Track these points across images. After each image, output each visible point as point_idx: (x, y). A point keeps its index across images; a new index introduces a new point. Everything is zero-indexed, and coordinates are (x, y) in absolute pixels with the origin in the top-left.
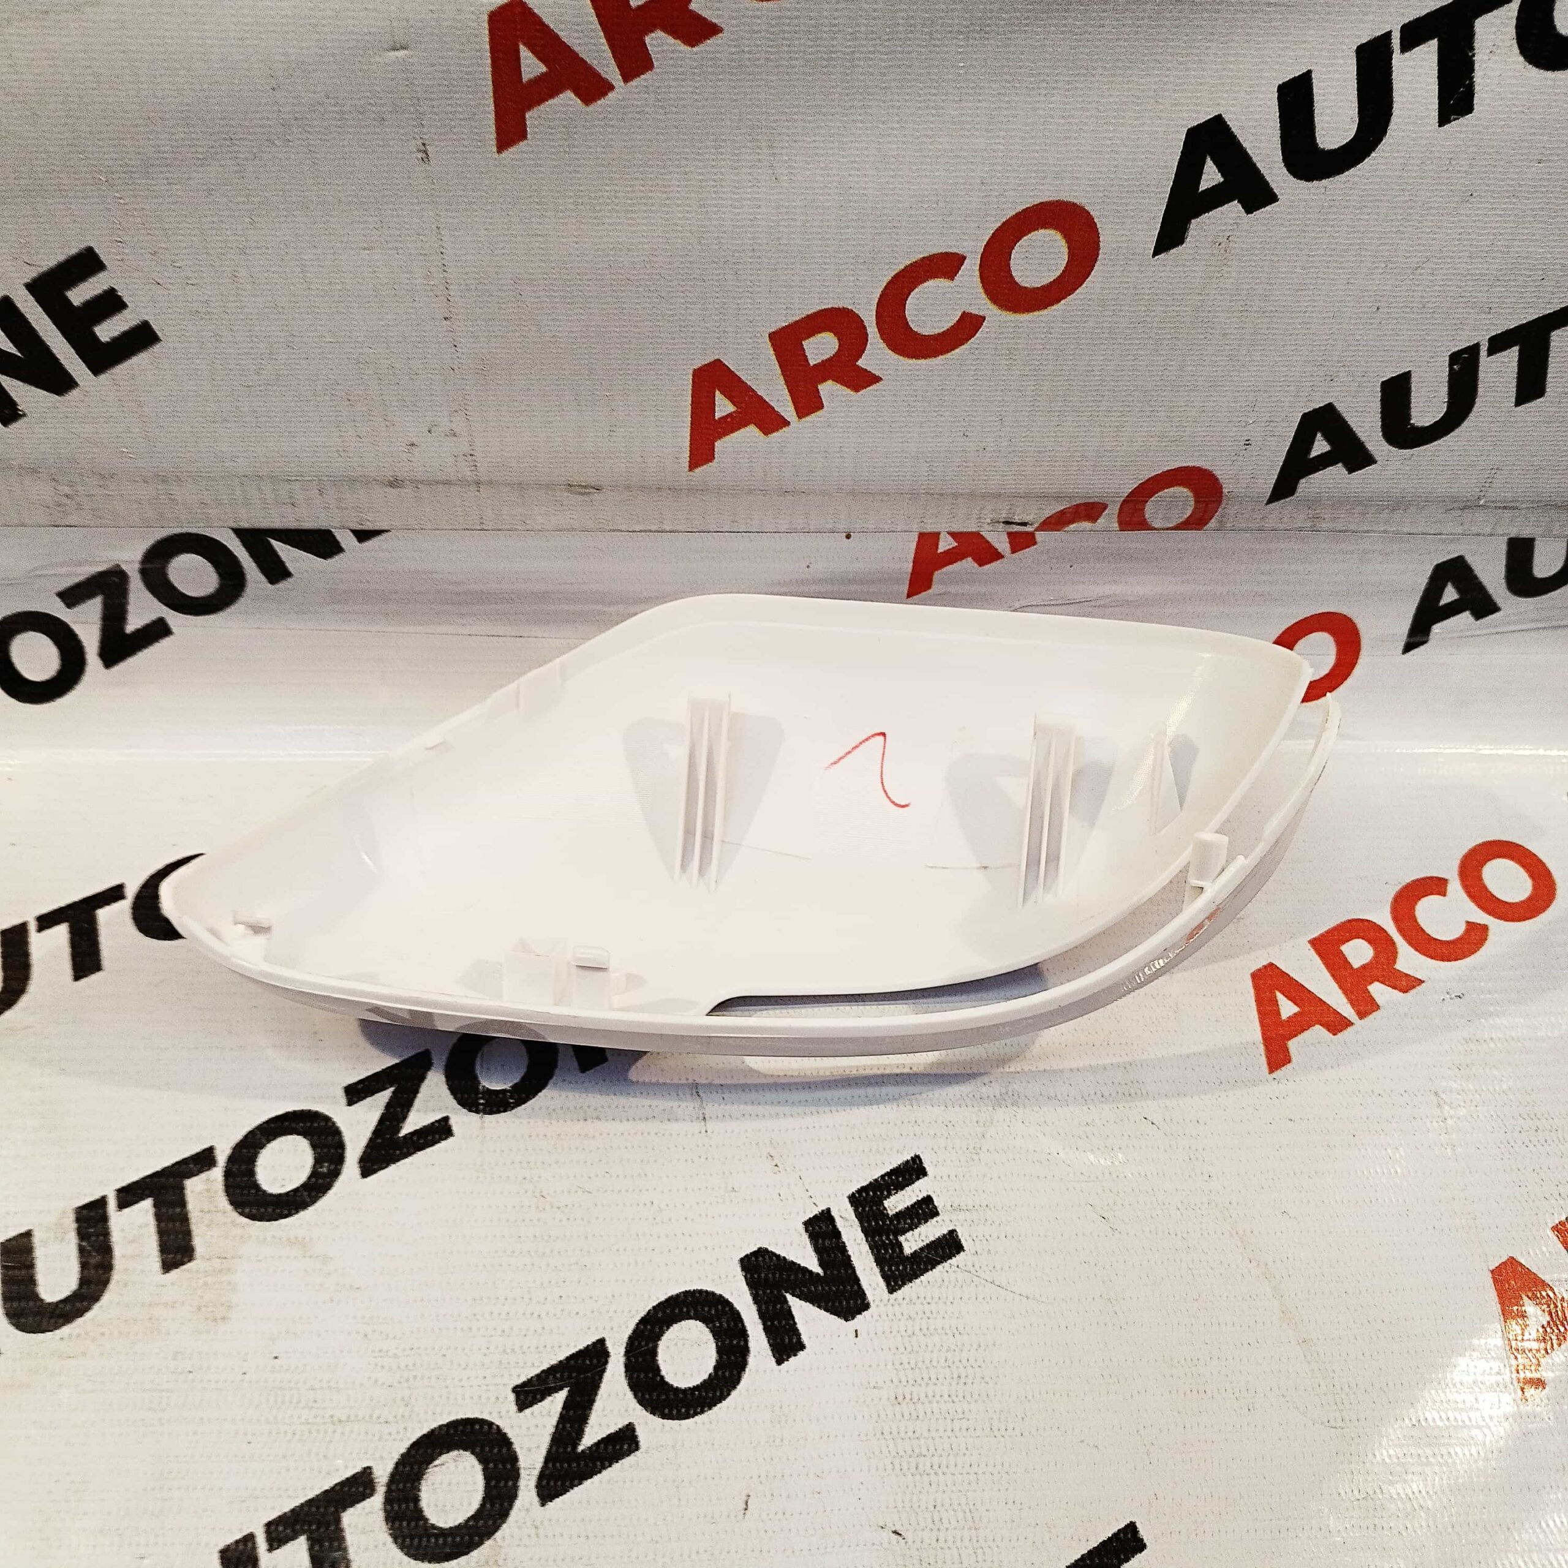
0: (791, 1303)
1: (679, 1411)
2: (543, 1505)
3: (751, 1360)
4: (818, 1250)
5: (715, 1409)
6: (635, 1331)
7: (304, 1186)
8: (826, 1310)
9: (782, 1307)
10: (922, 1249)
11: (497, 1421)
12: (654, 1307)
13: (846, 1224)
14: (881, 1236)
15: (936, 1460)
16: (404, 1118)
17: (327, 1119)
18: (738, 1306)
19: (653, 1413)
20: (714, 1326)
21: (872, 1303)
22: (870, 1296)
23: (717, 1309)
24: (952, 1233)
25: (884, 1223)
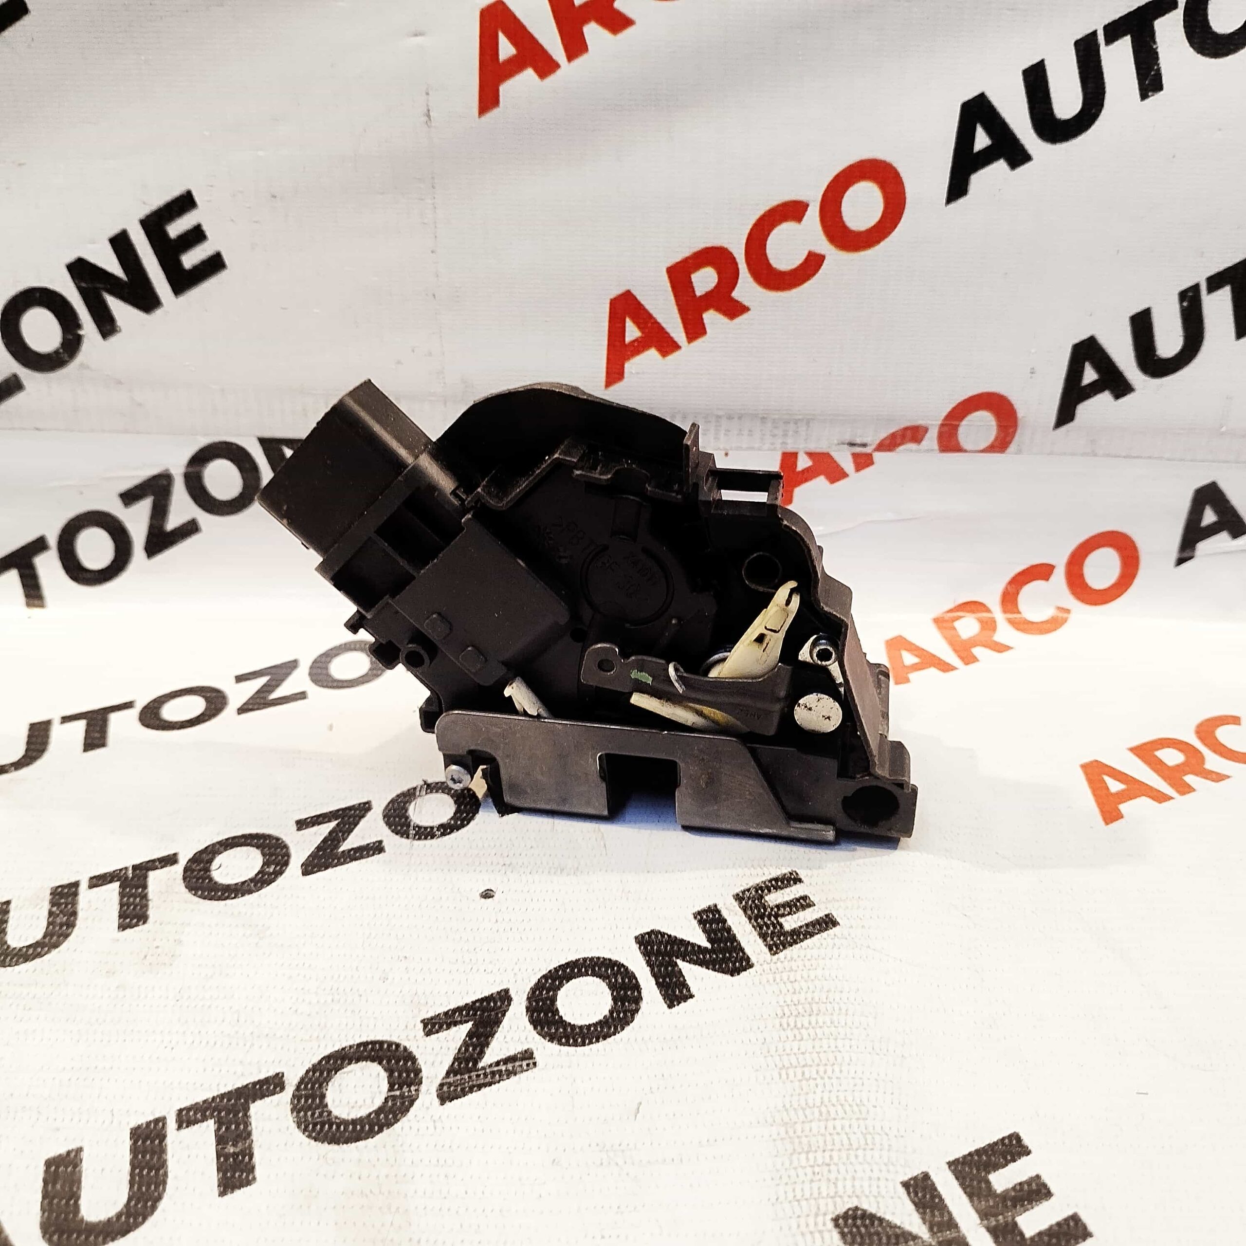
0: (680, 967)
1: (575, 1041)
2: (442, 1104)
3: (643, 1005)
4: (706, 932)
5: (609, 1040)
6: (536, 985)
7: (251, 880)
8: (714, 970)
9: (673, 970)
10: (801, 927)
11: (404, 1043)
12: (555, 968)
13: (732, 913)
14: (763, 919)
15: (821, 1069)
16: (344, 840)
17: (278, 839)
18: (631, 968)
19: (551, 1040)
20: (610, 981)
21: (755, 964)
22: (753, 960)
23: (613, 969)
24: (827, 916)
25: (765, 910)
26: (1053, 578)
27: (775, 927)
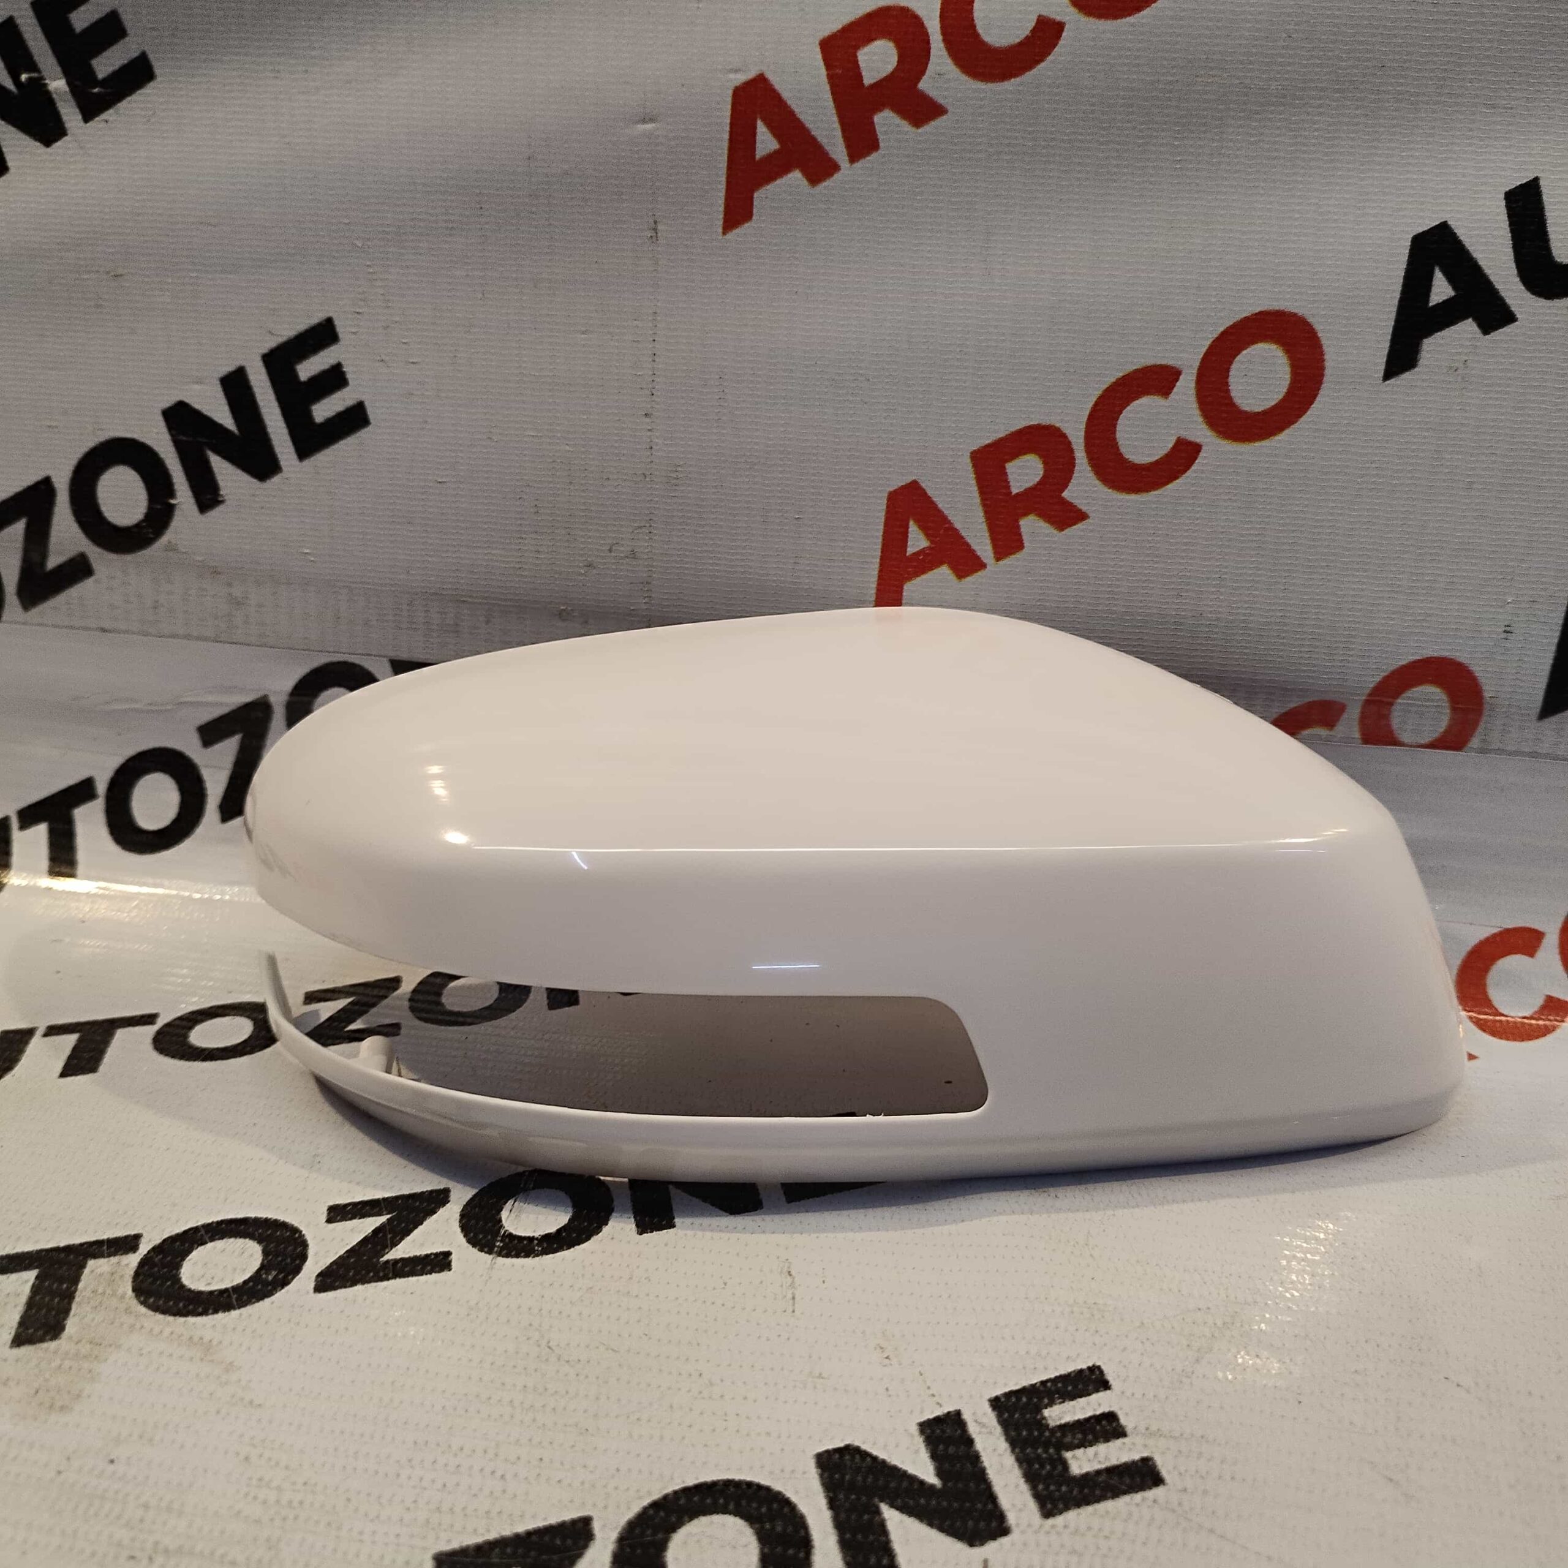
0: (885, 1516)
4: (934, 1456)
6: (639, 1516)
8: (941, 1529)
9: (871, 1521)
10: (1098, 1472)
12: (675, 1492)
13: (984, 1430)
14: (1035, 1449)
16: (394, 1245)
18: (803, 1508)
20: (762, 1528)
21: (1013, 1527)
22: (1011, 1518)
23: (770, 1509)
24: (1146, 1461)
25: (1041, 1434)
26: (1540, 954)
27: (1054, 1468)
